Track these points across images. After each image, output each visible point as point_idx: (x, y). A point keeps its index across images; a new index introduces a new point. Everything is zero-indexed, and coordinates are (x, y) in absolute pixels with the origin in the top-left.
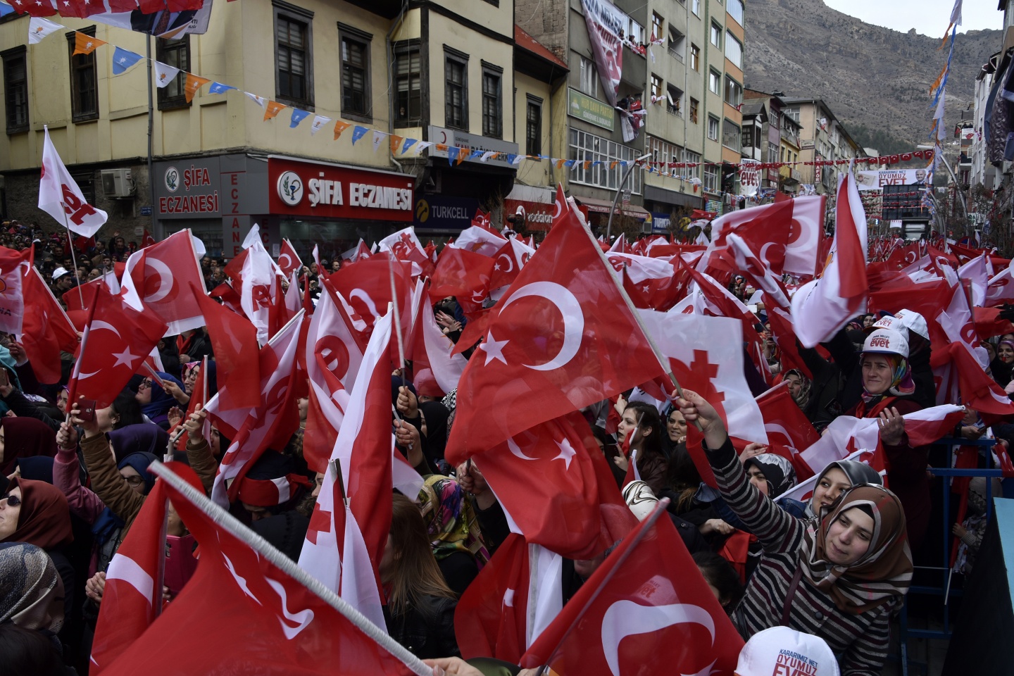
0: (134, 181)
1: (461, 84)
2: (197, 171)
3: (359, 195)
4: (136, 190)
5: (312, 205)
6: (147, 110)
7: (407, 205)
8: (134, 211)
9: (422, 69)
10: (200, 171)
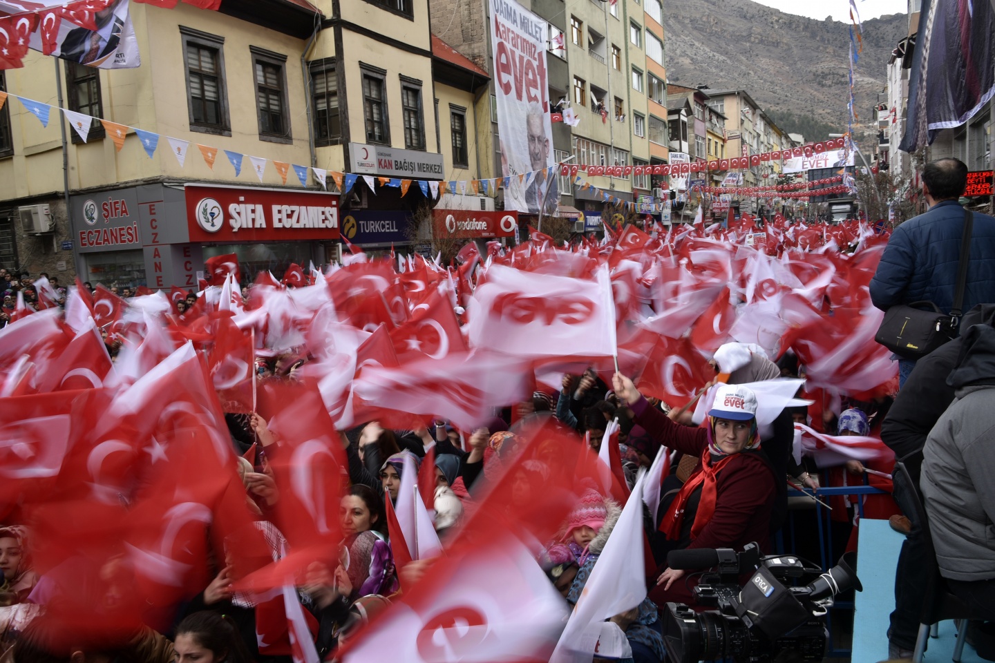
0: (53, 216)
1: (380, 99)
2: (116, 203)
3: (283, 217)
4: (56, 226)
5: (234, 230)
6: (60, 144)
7: (333, 223)
8: (55, 246)
9: (339, 87)
10: (117, 202)
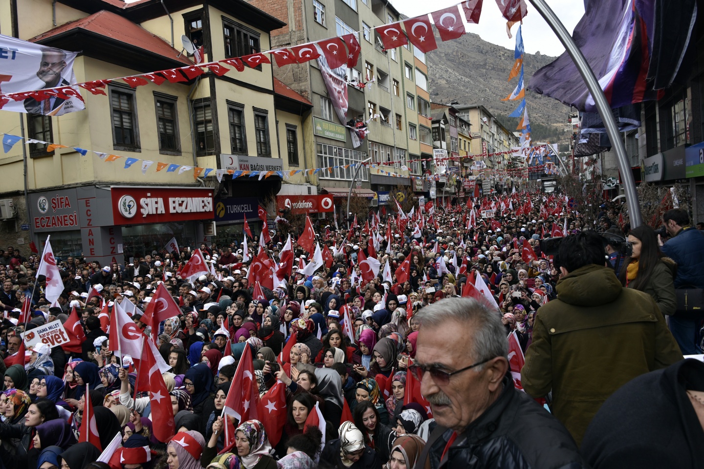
0: (15, 207)
1: (240, 124)
2: (61, 199)
3: (176, 205)
4: (17, 213)
5: (144, 216)
6: (22, 158)
7: (210, 208)
8: (16, 228)
9: (213, 117)
10: (63, 198)
